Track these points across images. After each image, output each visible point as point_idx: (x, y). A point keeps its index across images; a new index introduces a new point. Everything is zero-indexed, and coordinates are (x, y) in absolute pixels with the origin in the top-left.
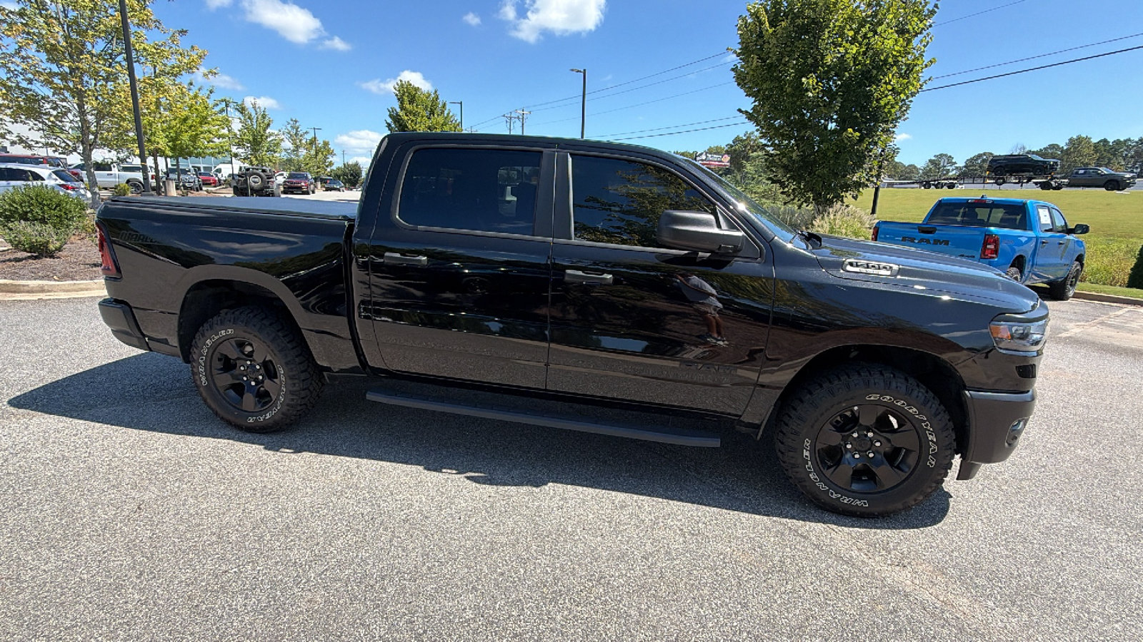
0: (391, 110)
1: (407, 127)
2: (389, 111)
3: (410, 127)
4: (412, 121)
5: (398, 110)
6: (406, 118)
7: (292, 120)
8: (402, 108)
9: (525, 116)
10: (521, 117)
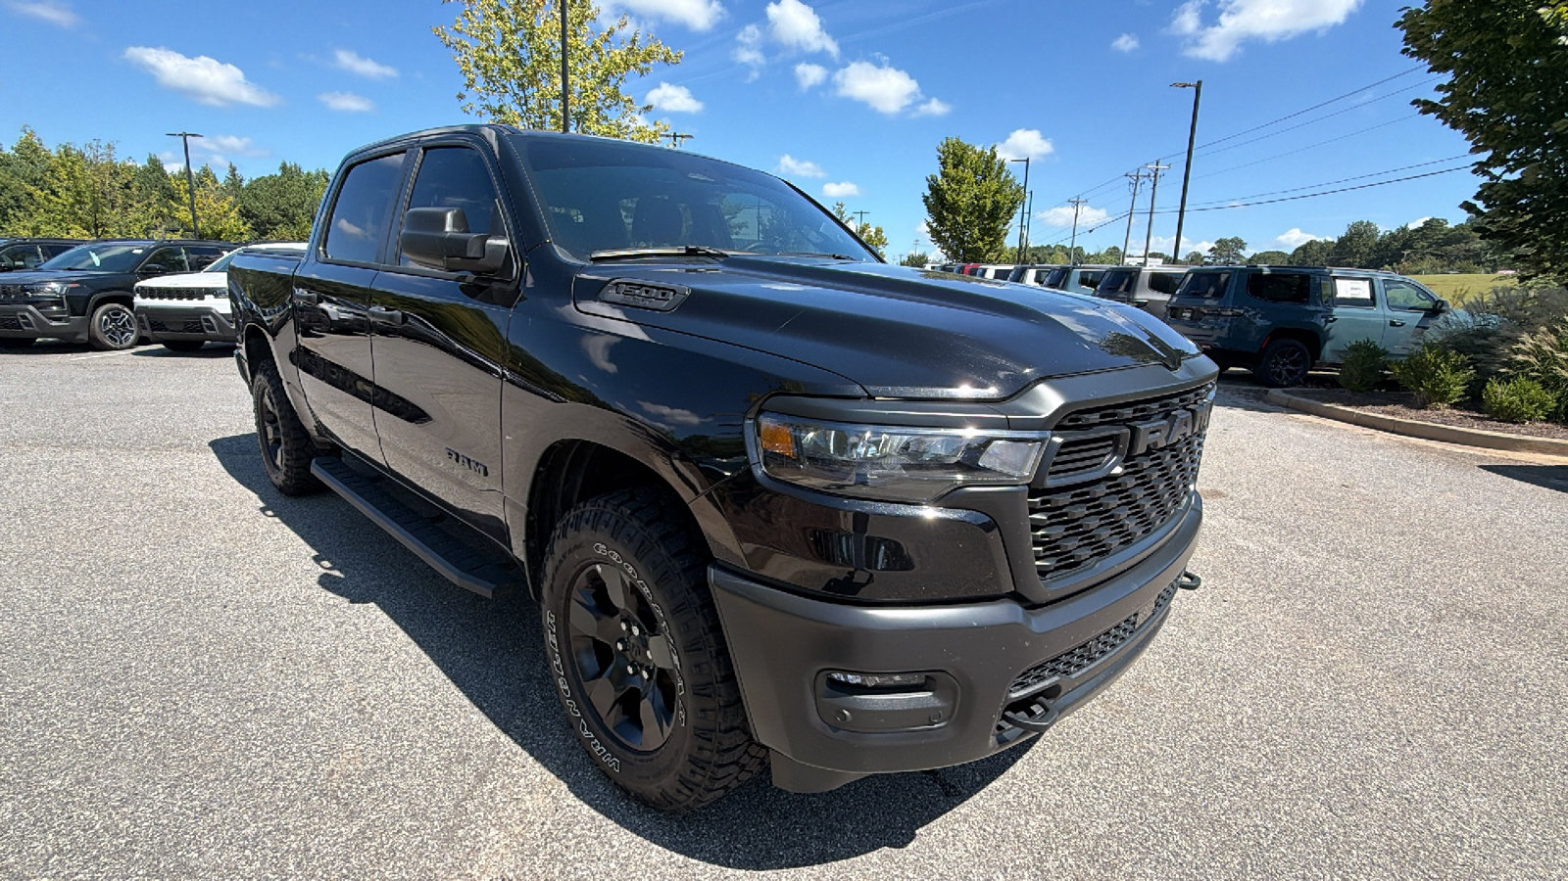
0: (929, 178)
1: (946, 199)
2: (927, 179)
3: (949, 198)
4: (954, 190)
5: (939, 177)
6: (945, 187)
7: (838, 204)
8: (944, 175)
9: (1159, 173)
10: (1153, 175)
